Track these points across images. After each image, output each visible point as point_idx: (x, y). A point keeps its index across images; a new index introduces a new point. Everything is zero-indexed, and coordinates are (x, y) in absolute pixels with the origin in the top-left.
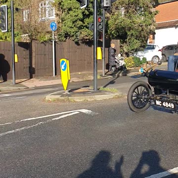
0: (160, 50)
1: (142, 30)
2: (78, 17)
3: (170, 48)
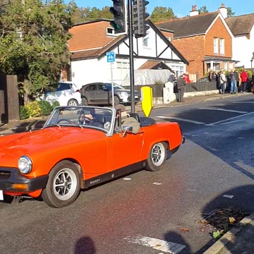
0: (78, 91)
1: (51, 61)
3: (92, 88)
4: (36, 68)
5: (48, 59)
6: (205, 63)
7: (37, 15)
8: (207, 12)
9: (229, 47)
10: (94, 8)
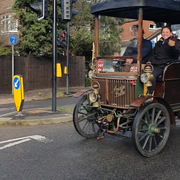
1: (108, 47)
2: (40, 32)
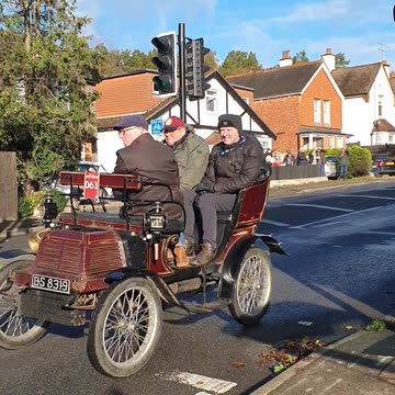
1: (67, 132)
4: (44, 141)
5: (62, 128)
6: (302, 137)
7: (48, 64)
8: (307, 60)
9: (337, 113)
10: (136, 51)
